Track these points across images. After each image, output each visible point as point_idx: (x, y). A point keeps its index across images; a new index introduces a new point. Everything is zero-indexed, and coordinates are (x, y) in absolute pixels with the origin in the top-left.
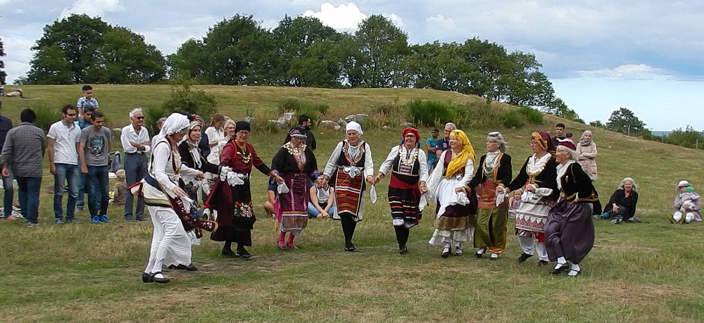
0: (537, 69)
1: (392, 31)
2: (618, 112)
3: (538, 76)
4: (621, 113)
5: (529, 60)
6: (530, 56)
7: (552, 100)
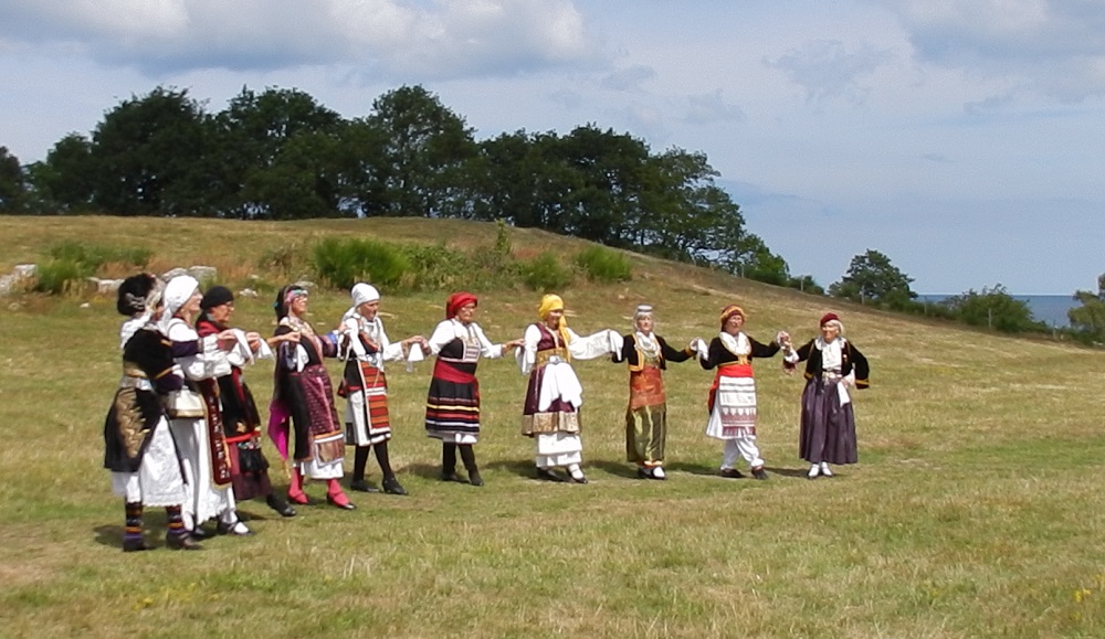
0: (711, 180)
1: (437, 114)
2: (862, 259)
3: (714, 195)
4: (867, 261)
5: (696, 165)
6: (699, 157)
7: (741, 239)
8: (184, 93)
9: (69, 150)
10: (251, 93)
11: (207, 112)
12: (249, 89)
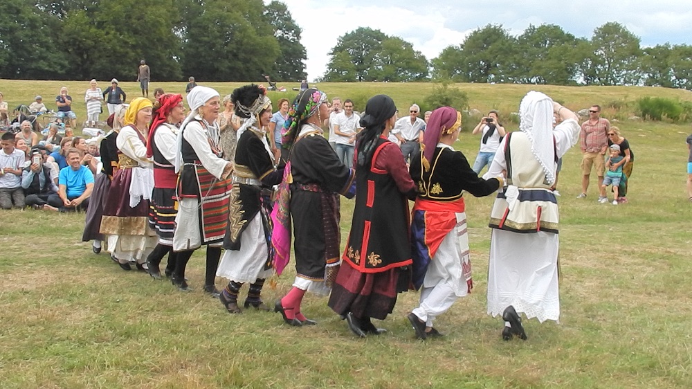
1: (626, 36)
8: (501, 26)
9: (449, 53)
10: (534, 27)
11: (510, 35)
12: (532, 25)
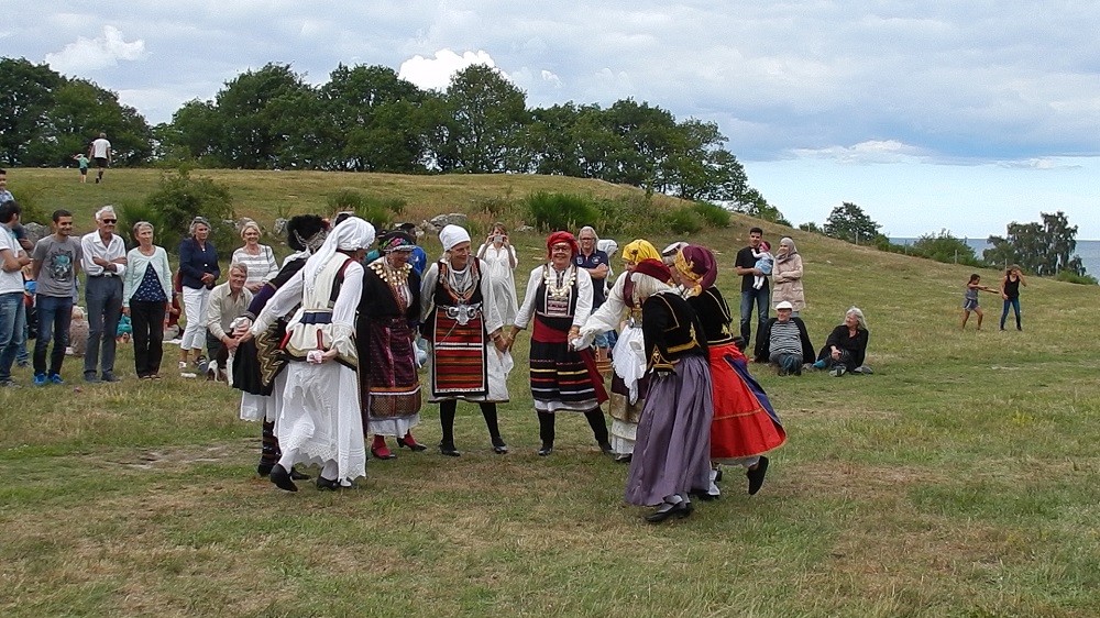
0: (722, 144)
1: (502, 87)
2: (840, 210)
3: (723, 156)
4: (844, 211)
5: (709, 133)
6: (711, 126)
7: (744, 193)
8: (288, 67)
9: (191, 115)
10: (346, 68)
12: (343, 64)
